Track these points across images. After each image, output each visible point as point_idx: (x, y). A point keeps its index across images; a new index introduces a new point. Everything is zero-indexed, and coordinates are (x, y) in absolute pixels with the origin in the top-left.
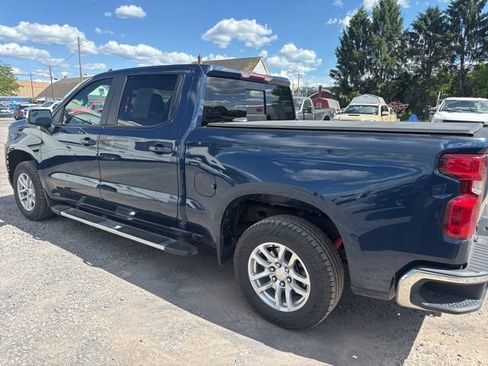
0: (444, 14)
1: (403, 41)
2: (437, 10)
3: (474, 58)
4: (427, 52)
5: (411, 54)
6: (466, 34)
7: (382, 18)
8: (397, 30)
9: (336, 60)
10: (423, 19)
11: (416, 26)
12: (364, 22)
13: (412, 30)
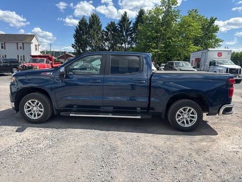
0: (117, 25)
1: (102, 34)
2: (114, 23)
3: (129, 44)
4: (112, 40)
5: (106, 40)
6: (126, 34)
7: (93, 23)
8: (100, 29)
9: (74, 40)
10: (109, 26)
11: (107, 29)
12: (85, 24)
13: (105, 30)
